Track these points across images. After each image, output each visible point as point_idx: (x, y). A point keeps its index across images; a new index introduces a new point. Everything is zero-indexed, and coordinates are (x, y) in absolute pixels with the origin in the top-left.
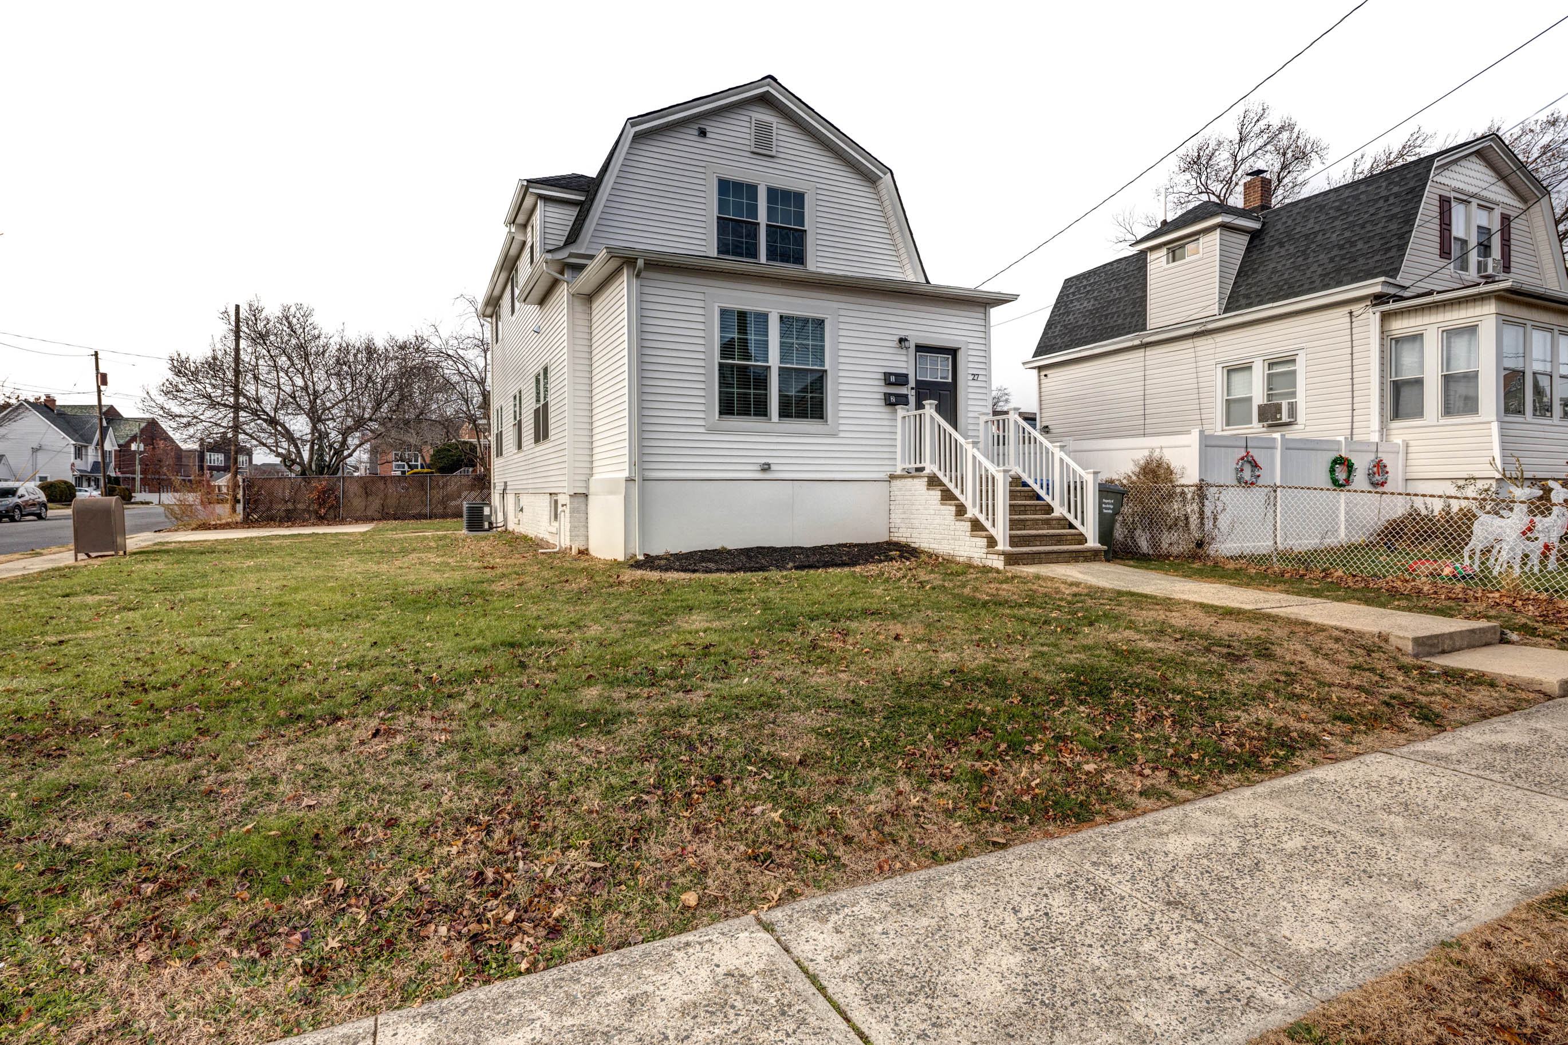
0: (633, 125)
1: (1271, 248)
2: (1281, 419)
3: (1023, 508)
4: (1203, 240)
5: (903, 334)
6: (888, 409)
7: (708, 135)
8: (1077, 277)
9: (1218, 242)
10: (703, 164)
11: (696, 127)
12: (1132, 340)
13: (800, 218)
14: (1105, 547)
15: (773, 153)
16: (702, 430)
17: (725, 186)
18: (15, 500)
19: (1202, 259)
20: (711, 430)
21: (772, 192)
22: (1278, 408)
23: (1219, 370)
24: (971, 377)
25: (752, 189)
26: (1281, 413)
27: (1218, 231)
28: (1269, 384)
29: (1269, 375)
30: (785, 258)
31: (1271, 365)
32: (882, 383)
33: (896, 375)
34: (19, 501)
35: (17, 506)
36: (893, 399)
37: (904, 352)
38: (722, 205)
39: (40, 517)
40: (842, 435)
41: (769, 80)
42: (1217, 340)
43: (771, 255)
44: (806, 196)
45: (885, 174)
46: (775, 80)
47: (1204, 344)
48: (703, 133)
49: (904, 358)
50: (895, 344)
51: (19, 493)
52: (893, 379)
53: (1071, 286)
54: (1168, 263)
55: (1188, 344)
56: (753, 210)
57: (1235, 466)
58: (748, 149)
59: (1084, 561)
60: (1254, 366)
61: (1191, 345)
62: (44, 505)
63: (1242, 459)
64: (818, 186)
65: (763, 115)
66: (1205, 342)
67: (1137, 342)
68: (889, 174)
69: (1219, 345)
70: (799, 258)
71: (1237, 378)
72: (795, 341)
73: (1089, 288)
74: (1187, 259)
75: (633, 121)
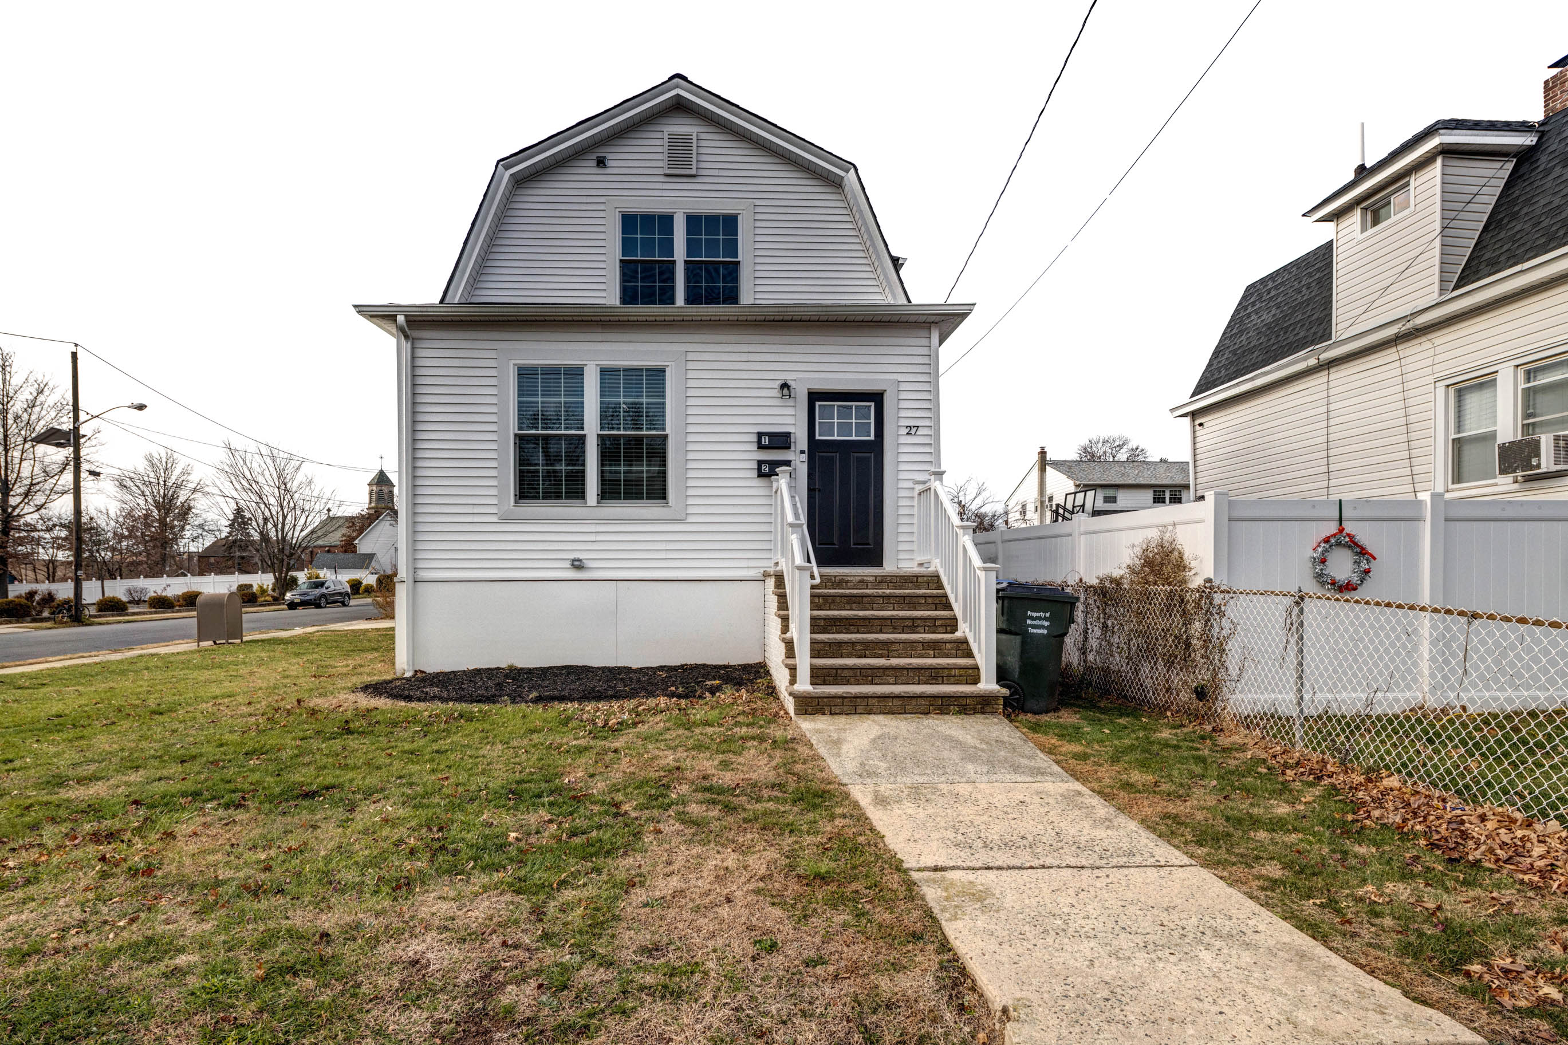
0: (507, 168)
1: (1548, 172)
2: (1538, 466)
3: (909, 623)
4: (1414, 181)
5: (788, 377)
6: (762, 482)
7: (609, 163)
8: (1263, 281)
9: (1438, 180)
10: (602, 200)
11: (594, 156)
12: (1305, 359)
13: (732, 247)
14: (1005, 691)
15: (693, 172)
16: (495, 519)
17: (629, 221)
18: (324, 590)
19: (1414, 213)
20: (506, 519)
21: (693, 221)
22: (1534, 448)
23: (1441, 391)
24: (905, 431)
25: (666, 221)
26: (1538, 455)
27: (1439, 161)
28: (1526, 405)
29: (1527, 391)
30: (712, 298)
31: (1529, 375)
32: (754, 447)
33: (770, 435)
34: (326, 591)
35: (323, 595)
36: (766, 469)
37: (791, 402)
38: (627, 245)
39: (344, 604)
40: (690, 519)
41: (676, 80)
42: (1437, 342)
43: (692, 298)
44: (740, 218)
45: (847, 171)
46: (684, 78)
47: (1416, 352)
48: (601, 163)
49: (791, 411)
50: (776, 393)
51: (326, 585)
52: (766, 441)
53: (1252, 294)
54: (1364, 229)
55: (1390, 355)
56: (668, 246)
57: (1311, 553)
58: (661, 171)
59: (959, 712)
60: (1499, 377)
61: (1395, 357)
62: (347, 594)
63: (1327, 540)
64: (758, 202)
65: (682, 127)
66: (1418, 349)
67: (1312, 362)
68: (852, 170)
69: (1438, 350)
70: (732, 297)
71: (1473, 401)
72: (622, 400)
73: (1273, 293)
74: (1393, 218)
75: (505, 163)
